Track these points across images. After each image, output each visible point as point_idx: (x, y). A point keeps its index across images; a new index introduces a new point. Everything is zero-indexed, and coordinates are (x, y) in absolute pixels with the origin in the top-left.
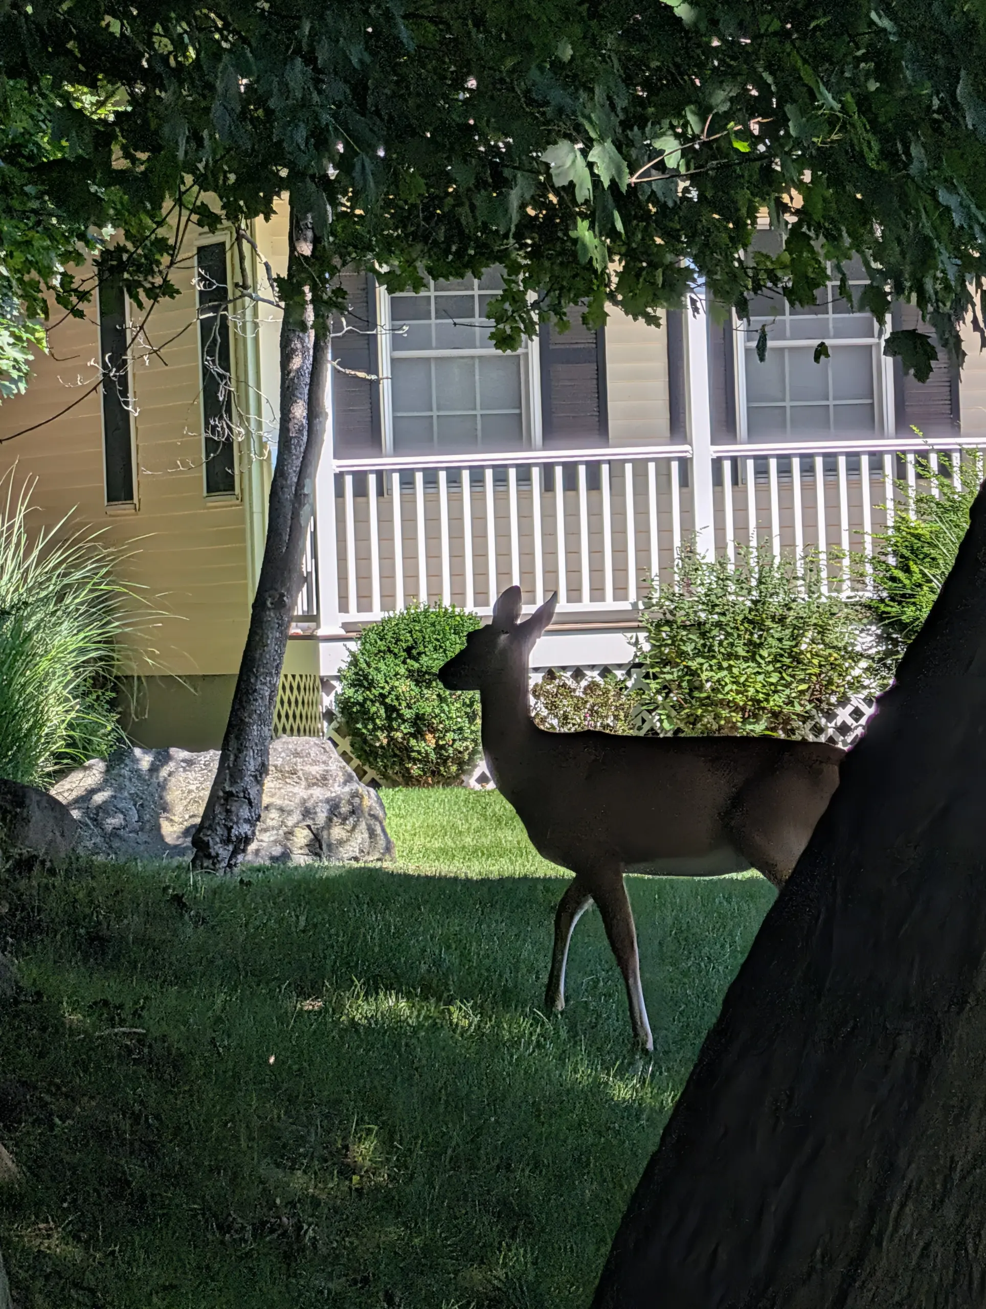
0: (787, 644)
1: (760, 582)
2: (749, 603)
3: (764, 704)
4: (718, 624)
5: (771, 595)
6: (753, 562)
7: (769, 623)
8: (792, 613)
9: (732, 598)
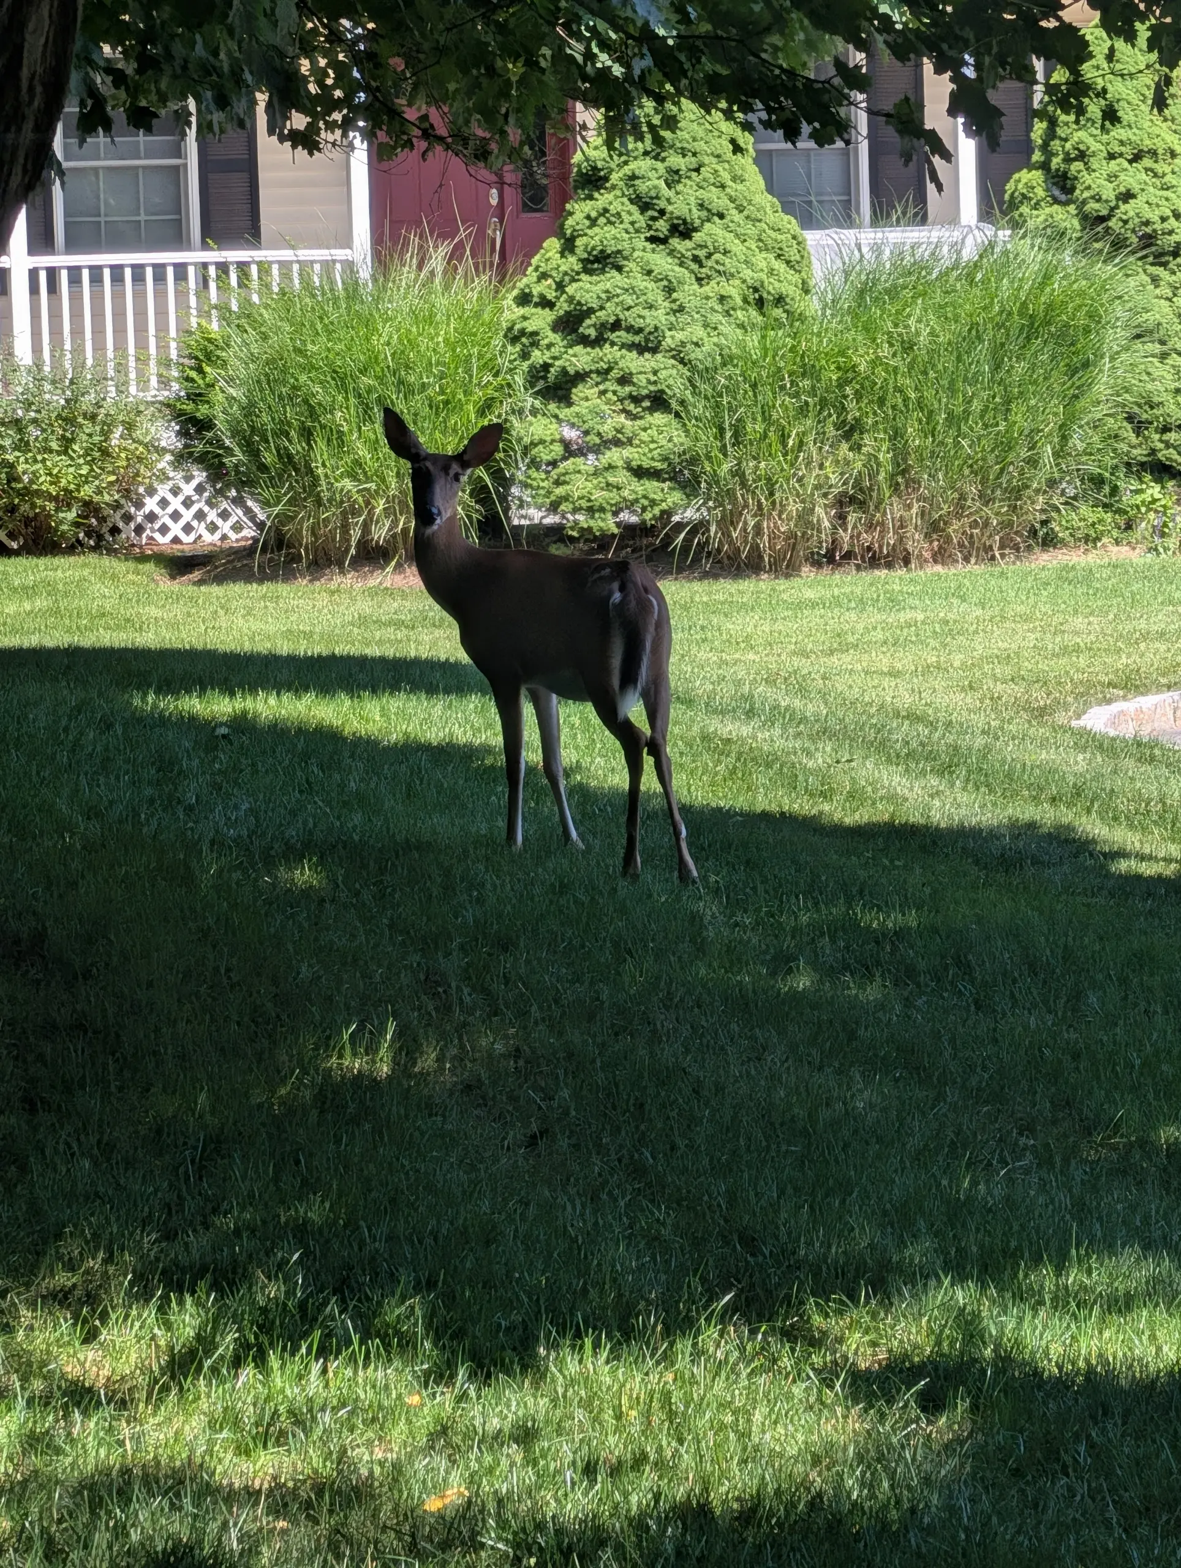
0: (97, 439)
1: (72, 382)
2: (62, 402)
3: (75, 494)
4: (35, 421)
5: (83, 395)
6: (67, 365)
7: (80, 420)
8: (102, 411)
9: (47, 396)
